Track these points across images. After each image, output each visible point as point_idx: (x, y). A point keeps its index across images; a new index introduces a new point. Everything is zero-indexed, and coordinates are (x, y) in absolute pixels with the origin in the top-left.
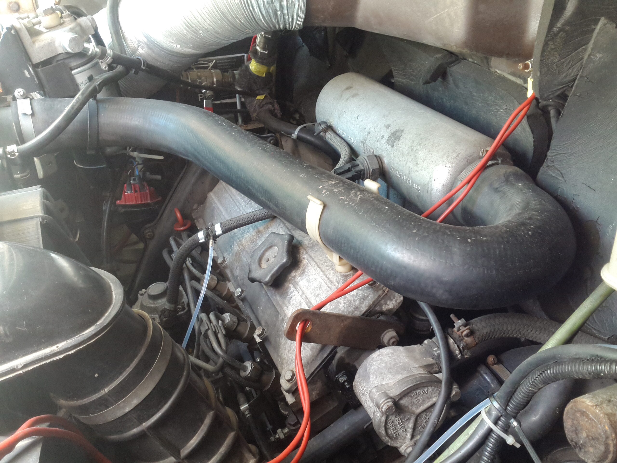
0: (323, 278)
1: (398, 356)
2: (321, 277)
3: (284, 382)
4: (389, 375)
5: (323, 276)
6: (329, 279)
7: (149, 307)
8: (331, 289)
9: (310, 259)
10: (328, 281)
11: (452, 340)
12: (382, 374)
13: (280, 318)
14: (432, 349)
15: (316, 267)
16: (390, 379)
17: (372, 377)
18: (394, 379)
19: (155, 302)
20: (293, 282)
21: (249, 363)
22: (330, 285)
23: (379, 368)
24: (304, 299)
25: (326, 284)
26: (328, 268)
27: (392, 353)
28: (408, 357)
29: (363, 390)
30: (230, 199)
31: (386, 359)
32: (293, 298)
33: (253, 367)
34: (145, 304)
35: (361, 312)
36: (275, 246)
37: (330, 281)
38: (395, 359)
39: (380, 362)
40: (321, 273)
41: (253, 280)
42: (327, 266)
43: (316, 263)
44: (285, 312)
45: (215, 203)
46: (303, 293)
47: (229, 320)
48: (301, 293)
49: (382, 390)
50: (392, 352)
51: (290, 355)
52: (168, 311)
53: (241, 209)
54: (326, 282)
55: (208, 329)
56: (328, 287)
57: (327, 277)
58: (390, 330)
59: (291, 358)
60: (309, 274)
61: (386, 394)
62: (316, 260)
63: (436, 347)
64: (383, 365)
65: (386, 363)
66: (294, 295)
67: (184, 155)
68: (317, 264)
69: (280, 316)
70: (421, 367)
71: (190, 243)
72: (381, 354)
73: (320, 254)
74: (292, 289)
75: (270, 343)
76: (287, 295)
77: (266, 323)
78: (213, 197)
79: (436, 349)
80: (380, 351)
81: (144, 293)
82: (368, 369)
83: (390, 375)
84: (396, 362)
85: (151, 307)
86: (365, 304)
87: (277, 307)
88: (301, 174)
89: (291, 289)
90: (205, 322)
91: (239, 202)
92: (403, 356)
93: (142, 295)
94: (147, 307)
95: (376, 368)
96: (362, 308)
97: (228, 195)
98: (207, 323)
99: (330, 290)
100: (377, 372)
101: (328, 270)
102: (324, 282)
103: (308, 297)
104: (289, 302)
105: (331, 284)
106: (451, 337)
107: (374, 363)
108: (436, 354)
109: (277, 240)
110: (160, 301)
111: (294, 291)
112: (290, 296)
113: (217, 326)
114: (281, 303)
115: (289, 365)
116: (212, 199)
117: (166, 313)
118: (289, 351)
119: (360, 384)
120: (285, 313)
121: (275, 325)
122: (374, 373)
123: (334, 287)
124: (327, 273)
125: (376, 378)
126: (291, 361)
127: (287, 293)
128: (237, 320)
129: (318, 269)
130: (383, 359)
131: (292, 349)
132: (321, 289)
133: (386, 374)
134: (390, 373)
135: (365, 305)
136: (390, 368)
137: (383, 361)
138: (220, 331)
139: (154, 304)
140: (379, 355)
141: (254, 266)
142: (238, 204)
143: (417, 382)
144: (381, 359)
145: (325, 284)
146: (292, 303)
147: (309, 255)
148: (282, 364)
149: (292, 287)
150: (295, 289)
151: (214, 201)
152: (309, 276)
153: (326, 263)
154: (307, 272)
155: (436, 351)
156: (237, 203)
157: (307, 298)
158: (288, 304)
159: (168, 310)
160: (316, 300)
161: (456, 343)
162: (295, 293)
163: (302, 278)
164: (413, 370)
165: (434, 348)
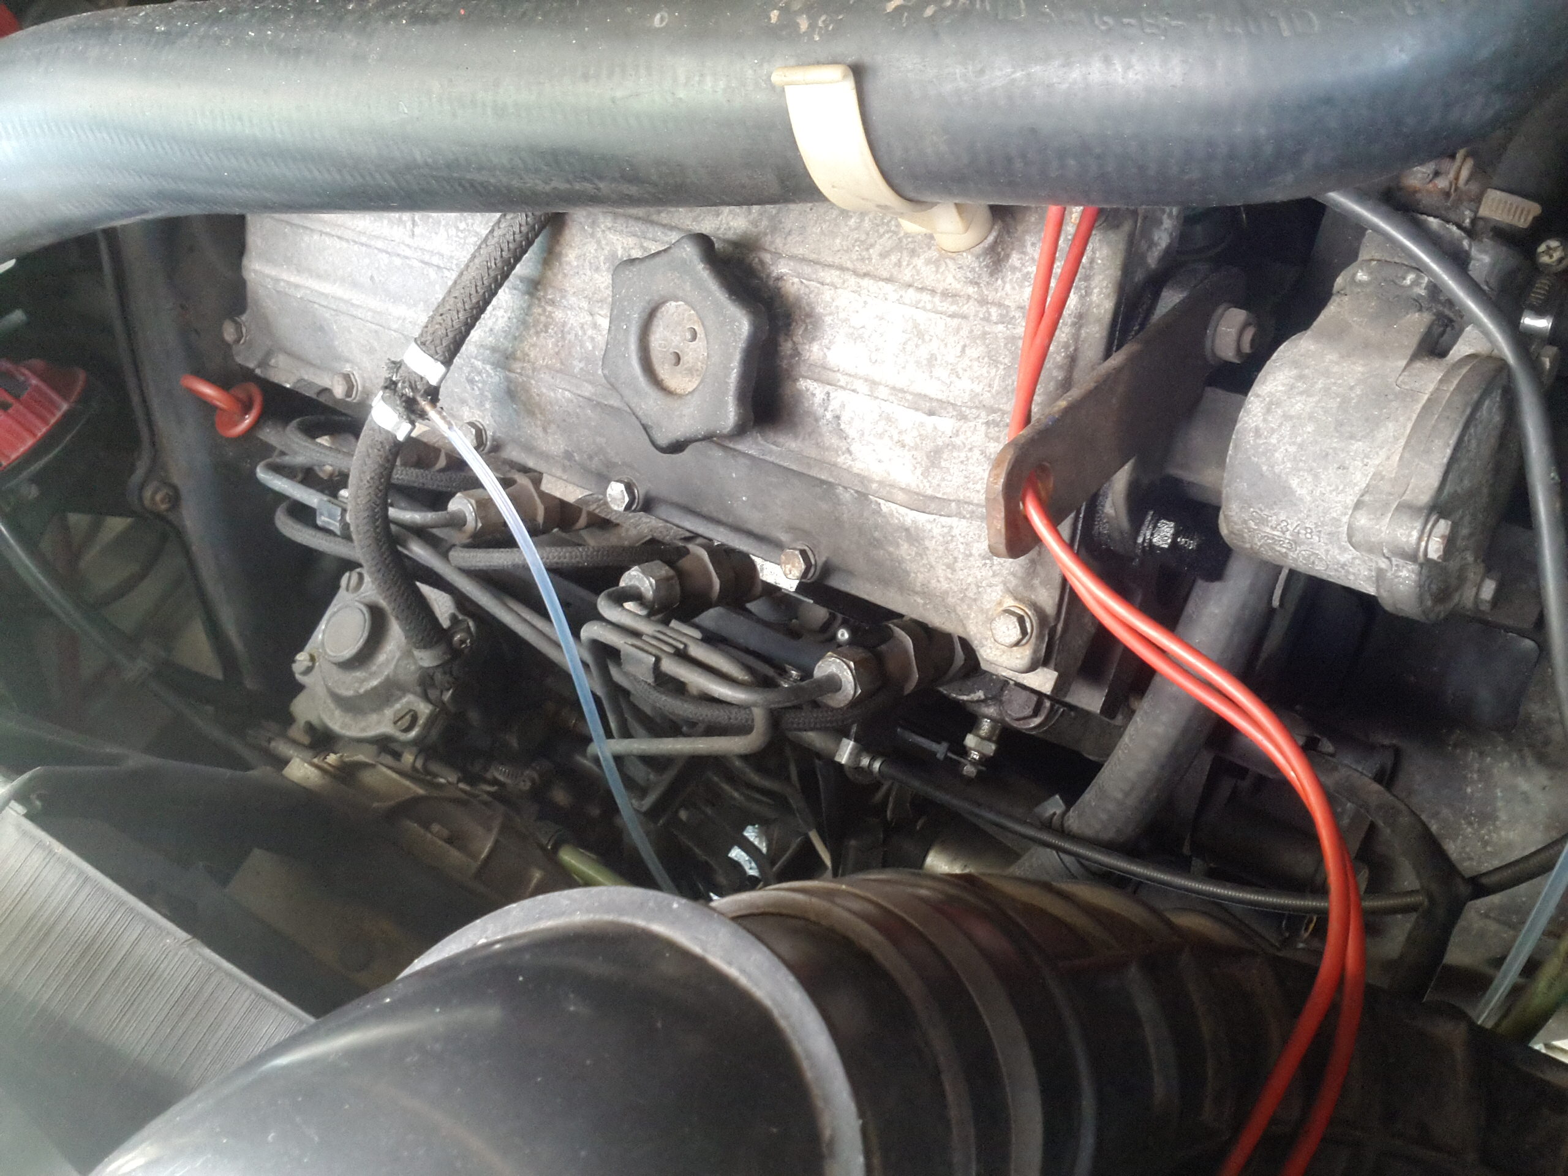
0: (907, 301)
1: (1327, 374)
2: (900, 301)
3: (998, 653)
4: (1354, 448)
5: (902, 293)
6: (933, 291)
7: (367, 692)
8: (964, 317)
9: (807, 270)
10: (937, 299)
11: (1431, 219)
12: (1327, 455)
13: (846, 496)
14: (1403, 287)
15: (852, 280)
16: (1367, 456)
17: (1301, 485)
18: (1382, 448)
19: (374, 668)
20: (803, 369)
21: (834, 662)
22: (953, 308)
23: (1301, 446)
24: (892, 398)
25: (937, 312)
26: (894, 258)
27: (1301, 377)
28: (1349, 356)
29: (1284, 533)
30: (338, 244)
31: (1299, 406)
32: (845, 418)
33: (852, 664)
34: (350, 693)
35: (1099, 320)
36: (664, 303)
37: (945, 294)
38: (1326, 390)
39: (1288, 426)
40: (888, 288)
41: (677, 447)
42: (884, 255)
43: (842, 268)
44: (855, 470)
45: (297, 286)
46: (873, 384)
47: (651, 584)
48: (863, 387)
49: (1387, 505)
50: (1294, 372)
51: (961, 575)
52: (441, 670)
53: (408, 252)
54: (929, 306)
55: (658, 660)
56: (950, 316)
57: (922, 289)
58: (1220, 311)
59: (970, 580)
60: (842, 315)
61: (1406, 508)
62: (830, 260)
63: (1407, 272)
64: (1309, 429)
65: (1311, 417)
66: (843, 406)
67: (125, 214)
68: (848, 269)
69: (840, 490)
70: (1415, 357)
71: (369, 462)
72: (1271, 403)
73: (822, 232)
74: (817, 392)
75: (851, 573)
76: (817, 420)
77: (791, 529)
78: (270, 271)
79: (1410, 277)
80: (1258, 396)
81: (310, 664)
82: (1265, 468)
83: (1357, 446)
84: (1338, 395)
85: (375, 689)
86: (1096, 291)
87: (814, 473)
88: (654, 15)
89: (814, 395)
90: (627, 646)
91: (378, 237)
92: (1337, 363)
93: (308, 670)
94: (361, 696)
95: (1292, 449)
96: (1098, 306)
97: (316, 237)
98: (633, 645)
99: (963, 322)
100: (1305, 462)
101: (899, 264)
102: (924, 309)
103: (899, 385)
104: (842, 435)
105: (952, 303)
106: (1422, 214)
107: (1274, 441)
108: (1423, 293)
109: (662, 281)
110: (382, 657)
111: (832, 395)
112: (829, 415)
113: (659, 632)
114: (813, 452)
115: (975, 600)
116: (277, 280)
117: (439, 676)
118: (951, 567)
119: (1263, 521)
120: (858, 475)
121: (838, 522)
122: (1296, 470)
123: (971, 302)
124: (907, 275)
125: (1316, 476)
126: (978, 587)
127: (809, 413)
128: (667, 568)
129: (866, 282)
130: (1292, 412)
131: (961, 557)
132: (927, 338)
133: (1343, 450)
134: (1352, 437)
135: (1100, 293)
136: (1340, 424)
137: (1299, 417)
138: (684, 640)
139: (373, 675)
140: (1268, 411)
141: (650, 403)
142: (380, 244)
143: (1464, 411)
144: (1287, 417)
145: (933, 315)
146: (851, 432)
147: (792, 257)
148: (951, 610)
149: (811, 388)
150: (828, 388)
151: (288, 283)
152: (846, 320)
153: (872, 246)
154: (831, 314)
155: (1416, 283)
156: (373, 243)
157: (902, 391)
158: (843, 445)
159: (438, 666)
160: (939, 379)
161: (1448, 222)
162: (838, 398)
163: (825, 342)
164: (1405, 383)
165: (1404, 279)
